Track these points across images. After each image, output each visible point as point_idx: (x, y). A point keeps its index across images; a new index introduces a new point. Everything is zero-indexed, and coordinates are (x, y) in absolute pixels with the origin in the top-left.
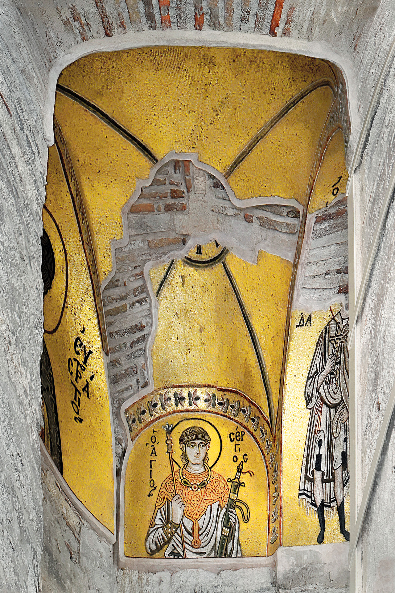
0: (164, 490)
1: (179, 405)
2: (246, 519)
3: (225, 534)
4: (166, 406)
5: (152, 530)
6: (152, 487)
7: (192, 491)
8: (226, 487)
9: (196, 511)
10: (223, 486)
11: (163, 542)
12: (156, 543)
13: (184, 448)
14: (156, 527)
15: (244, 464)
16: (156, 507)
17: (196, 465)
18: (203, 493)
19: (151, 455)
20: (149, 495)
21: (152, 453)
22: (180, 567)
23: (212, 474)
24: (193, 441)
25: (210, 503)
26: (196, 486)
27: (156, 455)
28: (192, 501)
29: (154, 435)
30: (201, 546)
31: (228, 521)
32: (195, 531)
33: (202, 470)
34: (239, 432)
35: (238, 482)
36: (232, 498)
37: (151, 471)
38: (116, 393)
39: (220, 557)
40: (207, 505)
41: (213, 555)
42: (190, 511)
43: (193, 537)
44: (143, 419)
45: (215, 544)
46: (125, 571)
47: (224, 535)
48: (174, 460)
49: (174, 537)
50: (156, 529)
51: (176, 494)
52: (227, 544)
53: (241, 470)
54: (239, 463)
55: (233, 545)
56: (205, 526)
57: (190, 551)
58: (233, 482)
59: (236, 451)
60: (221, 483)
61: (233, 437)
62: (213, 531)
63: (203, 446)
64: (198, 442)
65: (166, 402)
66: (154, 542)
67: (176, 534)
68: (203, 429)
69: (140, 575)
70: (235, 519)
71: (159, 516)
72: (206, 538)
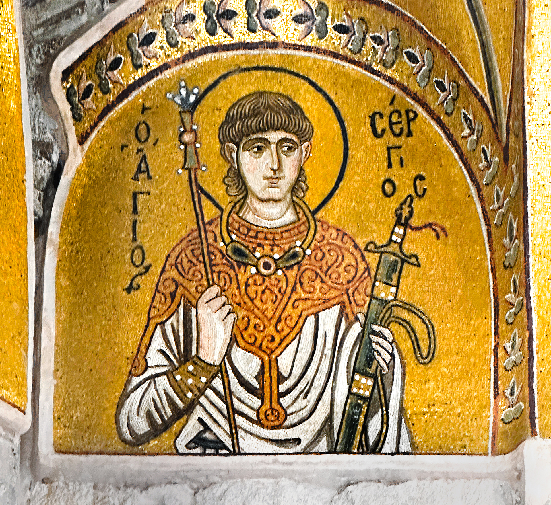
0: (174, 273)
1: (219, 31)
2: (425, 354)
3: (361, 392)
4: (180, 39)
5: (136, 380)
6: (137, 266)
7: (258, 277)
8: (362, 266)
9: (271, 330)
10: (354, 263)
11: (169, 412)
12: (149, 415)
13: (234, 155)
14: (150, 372)
15: (417, 204)
16: (149, 319)
17: (271, 204)
18: (292, 280)
19: (136, 178)
20: (129, 290)
21: (139, 171)
22: (222, 474)
23: (319, 228)
24: (260, 135)
25: (314, 310)
26: (271, 261)
27: (149, 178)
28: (257, 302)
29: (143, 118)
30: (287, 423)
31: (370, 360)
32: (267, 384)
33: (290, 217)
34: (398, 111)
35: (397, 251)
36: (383, 295)
37: (135, 223)
38: (39, 26)
39: (347, 451)
40: (305, 314)
41: (323, 445)
42: (251, 330)
43: (263, 399)
44: (114, 82)
45: (330, 418)
46: (55, 485)
47: (358, 396)
48: (203, 191)
49: (202, 400)
50: (148, 378)
51: (209, 286)
52: (368, 417)
53: (407, 219)
54: (402, 200)
55: (385, 422)
56: (297, 371)
57: (252, 434)
58: (382, 253)
59: (390, 166)
60: (346, 254)
61: (381, 124)
62: (322, 383)
63: (290, 148)
64: (274, 136)
65: (181, 26)
66: (143, 413)
67: (209, 392)
68: (290, 100)
69: (101, 495)
70: (392, 355)
71: (158, 342)
72: (301, 403)
